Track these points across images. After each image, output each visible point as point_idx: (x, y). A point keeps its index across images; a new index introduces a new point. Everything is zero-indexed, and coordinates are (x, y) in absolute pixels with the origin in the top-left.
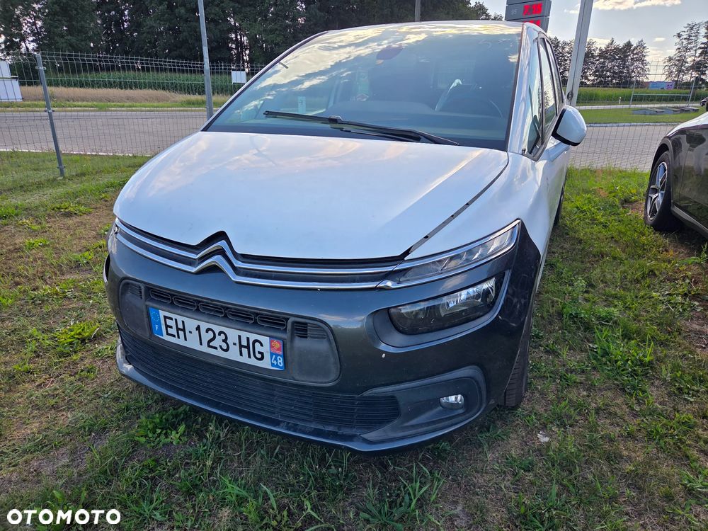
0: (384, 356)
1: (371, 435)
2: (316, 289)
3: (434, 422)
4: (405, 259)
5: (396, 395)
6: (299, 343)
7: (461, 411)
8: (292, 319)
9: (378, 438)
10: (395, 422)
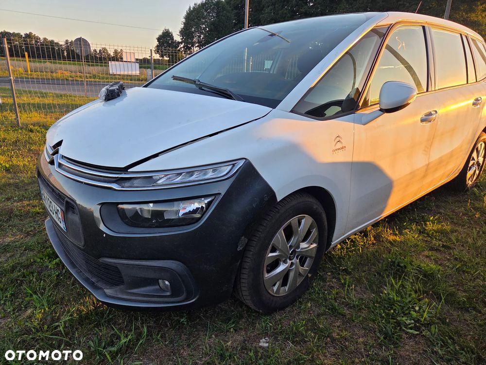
0: (104, 235)
1: (108, 291)
2: (82, 182)
3: (154, 296)
4: (129, 170)
5: (118, 267)
6: (70, 216)
7: (168, 294)
8: (67, 199)
9: (111, 295)
10: (122, 286)
